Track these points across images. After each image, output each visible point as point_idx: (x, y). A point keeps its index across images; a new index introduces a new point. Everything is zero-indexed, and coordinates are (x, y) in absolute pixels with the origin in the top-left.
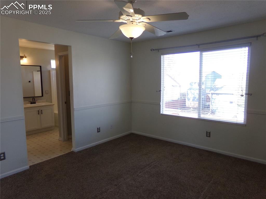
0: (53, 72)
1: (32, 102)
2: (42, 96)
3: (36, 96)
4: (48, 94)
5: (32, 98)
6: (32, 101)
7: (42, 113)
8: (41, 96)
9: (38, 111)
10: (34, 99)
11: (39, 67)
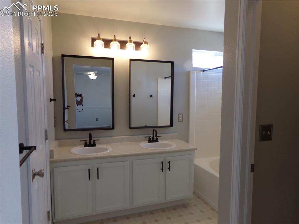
0: (196, 74)
1: (151, 138)
2: (172, 125)
3: (159, 125)
4: (182, 121)
5: (152, 130)
6: (152, 136)
7: (169, 168)
8: (169, 125)
9: (162, 163)
10: (155, 132)
11: (170, 64)
